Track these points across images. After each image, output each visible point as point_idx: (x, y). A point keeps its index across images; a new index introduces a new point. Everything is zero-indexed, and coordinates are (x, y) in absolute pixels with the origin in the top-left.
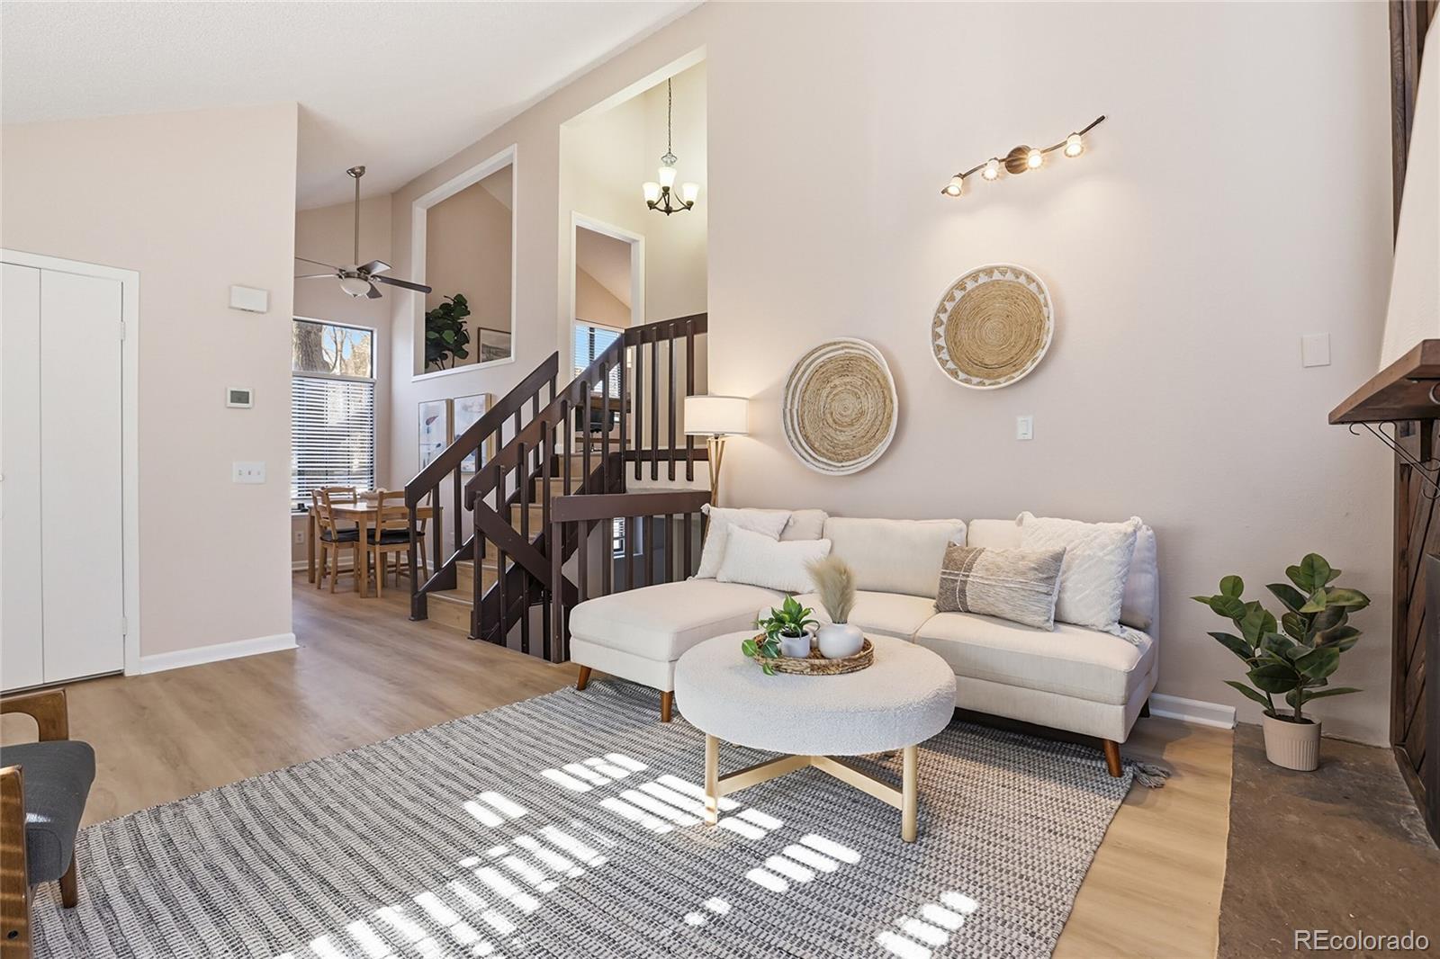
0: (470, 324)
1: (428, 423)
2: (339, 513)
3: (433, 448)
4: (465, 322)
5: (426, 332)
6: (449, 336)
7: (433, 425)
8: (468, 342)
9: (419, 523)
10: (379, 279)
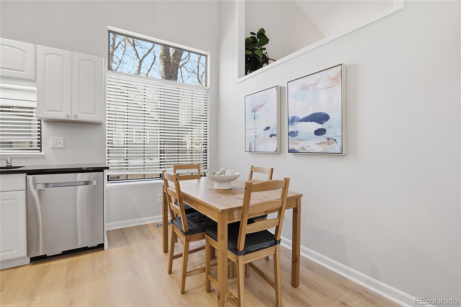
1: (255, 111)
3: (260, 131)
6: (259, 53)
7: (260, 113)
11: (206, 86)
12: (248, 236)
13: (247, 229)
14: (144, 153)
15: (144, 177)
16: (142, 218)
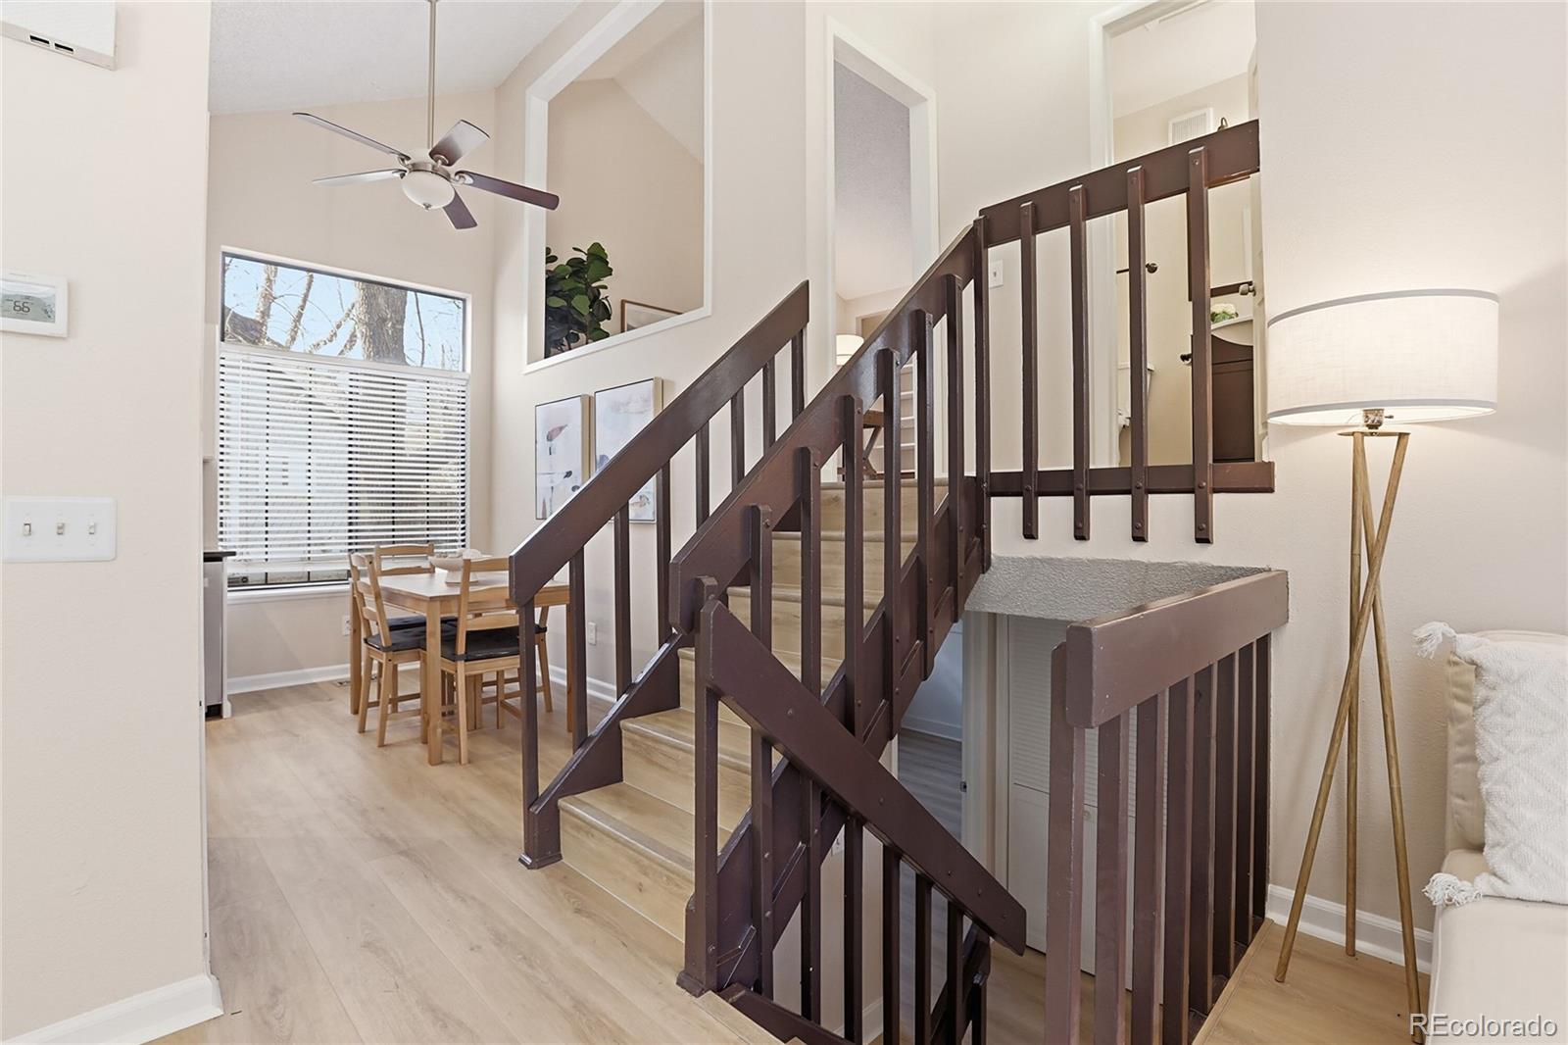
0: (612, 291)
1: (550, 438)
2: (394, 597)
3: (559, 478)
4: (605, 287)
5: (546, 298)
6: (581, 303)
7: (557, 442)
8: (609, 319)
9: (538, 611)
10: (469, 180)
11: (464, 370)
12: (469, 634)
13: (469, 623)
14: (309, 524)
15: (308, 579)
16: (302, 668)
